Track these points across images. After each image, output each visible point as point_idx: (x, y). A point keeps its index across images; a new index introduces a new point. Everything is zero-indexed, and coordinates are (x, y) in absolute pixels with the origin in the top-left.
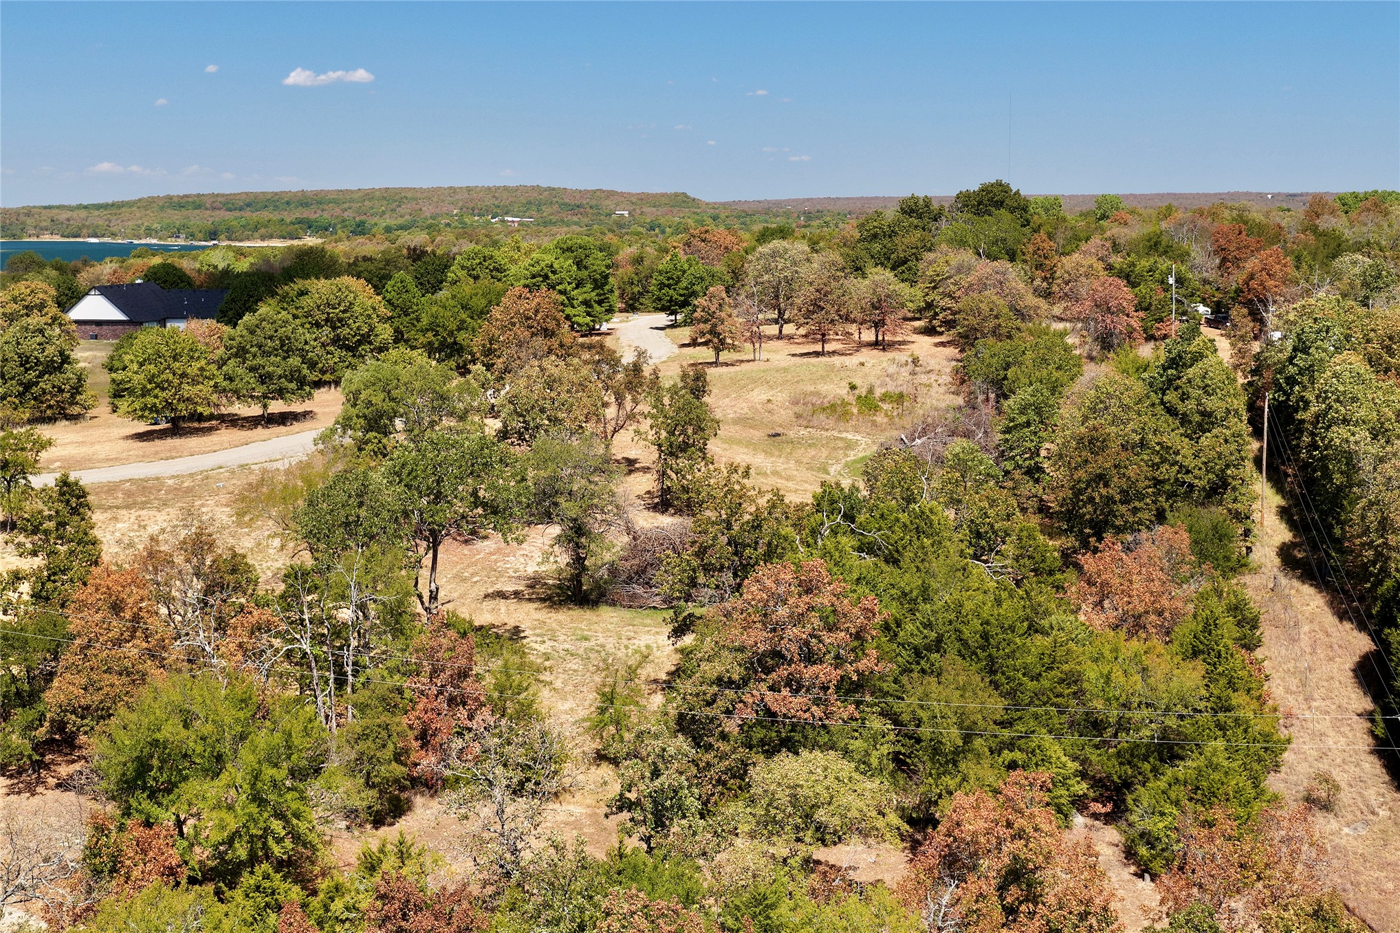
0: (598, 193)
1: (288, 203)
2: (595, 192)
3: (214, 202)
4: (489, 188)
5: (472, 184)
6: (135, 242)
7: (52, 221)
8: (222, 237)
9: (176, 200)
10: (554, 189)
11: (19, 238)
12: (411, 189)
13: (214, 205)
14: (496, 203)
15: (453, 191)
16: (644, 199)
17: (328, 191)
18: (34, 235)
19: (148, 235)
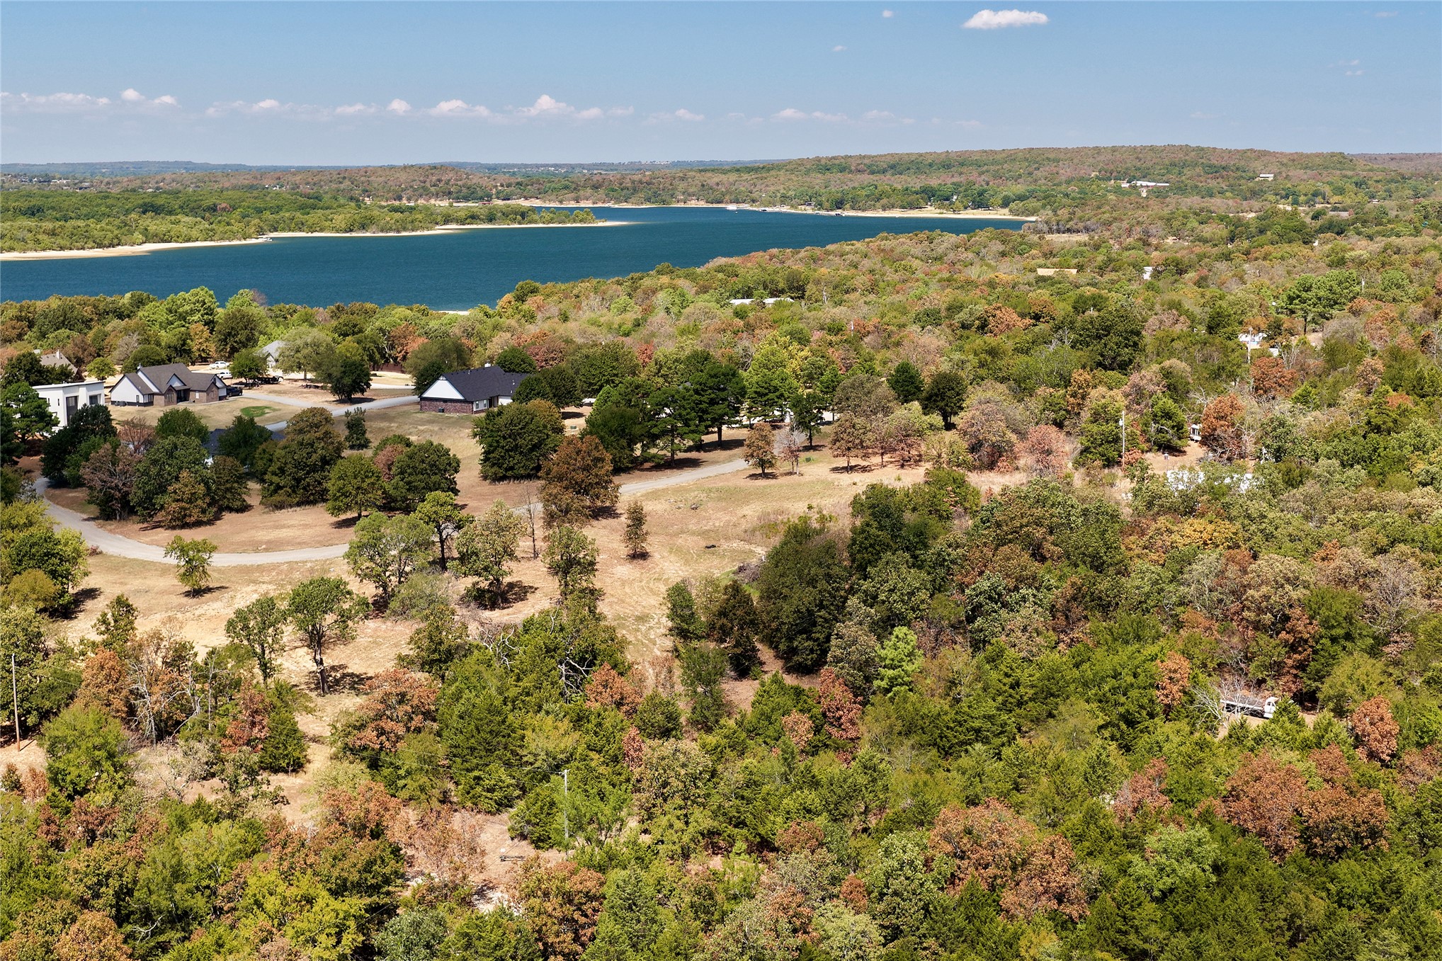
0: (1249, 154)
1: (930, 165)
2: (1245, 152)
3: (859, 164)
4: (1135, 148)
5: (1118, 143)
6: (769, 209)
7: (703, 185)
8: (848, 206)
9: (823, 162)
10: (1202, 149)
11: (668, 203)
12: (1054, 149)
13: (859, 167)
14: (1138, 164)
15: (1098, 150)
16: (1299, 160)
17: (973, 152)
18: (681, 200)
19: (783, 203)
